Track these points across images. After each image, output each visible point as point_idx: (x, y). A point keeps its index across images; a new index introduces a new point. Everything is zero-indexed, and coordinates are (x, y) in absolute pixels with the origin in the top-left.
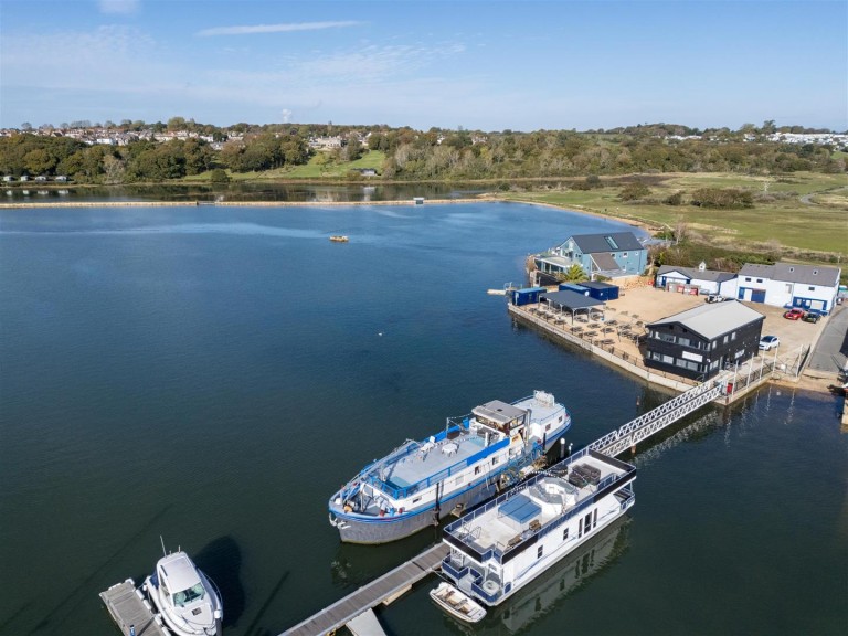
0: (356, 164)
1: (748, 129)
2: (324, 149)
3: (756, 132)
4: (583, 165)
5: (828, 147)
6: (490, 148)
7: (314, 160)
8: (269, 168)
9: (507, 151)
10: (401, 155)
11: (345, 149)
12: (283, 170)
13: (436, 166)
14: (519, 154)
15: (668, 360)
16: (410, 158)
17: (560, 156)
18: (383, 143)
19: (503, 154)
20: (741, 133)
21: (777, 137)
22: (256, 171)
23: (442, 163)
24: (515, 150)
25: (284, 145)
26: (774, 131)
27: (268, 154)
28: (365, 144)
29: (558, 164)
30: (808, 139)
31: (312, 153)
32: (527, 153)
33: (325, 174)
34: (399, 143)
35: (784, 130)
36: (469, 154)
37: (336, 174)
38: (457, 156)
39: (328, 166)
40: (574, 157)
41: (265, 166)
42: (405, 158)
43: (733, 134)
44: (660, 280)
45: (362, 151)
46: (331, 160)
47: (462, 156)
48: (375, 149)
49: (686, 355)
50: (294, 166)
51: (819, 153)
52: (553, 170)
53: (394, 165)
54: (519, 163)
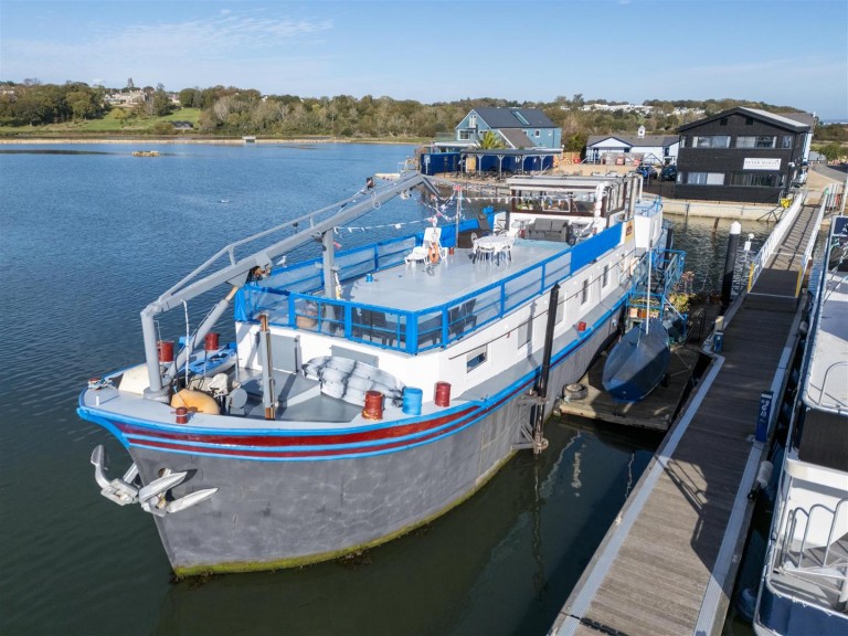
0: (167, 118)
1: (561, 101)
2: (124, 105)
3: (568, 104)
4: (421, 123)
5: (633, 112)
6: (322, 106)
7: (113, 114)
8: (52, 122)
9: (340, 110)
10: (220, 108)
11: (151, 105)
12: (71, 124)
13: (264, 120)
14: (353, 112)
15: (715, 179)
16: (232, 110)
17: (396, 114)
18: (196, 100)
19: (336, 111)
20: (555, 104)
21: (587, 108)
22: (35, 124)
23: (271, 117)
24: (348, 108)
25: (70, 96)
26: (583, 104)
27: (49, 104)
28: (175, 101)
29: (394, 121)
30: (613, 108)
31: (108, 108)
32: (361, 112)
33: (126, 128)
34: (217, 98)
35: (590, 103)
36: (299, 108)
37: (142, 128)
38: (287, 110)
39: (131, 120)
40: (411, 116)
41: (47, 117)
42: (225, 110)
43: (549, 105)
44: (590, 153)
45: (174, 107)
46: (133, 115)
47: (292, 110)
48: (188, 106)
49: (750, 164)
50: (85, 121)
51: (627, 118)
52: (392, 126)
53: (214, 117)
54: (354, 122)
